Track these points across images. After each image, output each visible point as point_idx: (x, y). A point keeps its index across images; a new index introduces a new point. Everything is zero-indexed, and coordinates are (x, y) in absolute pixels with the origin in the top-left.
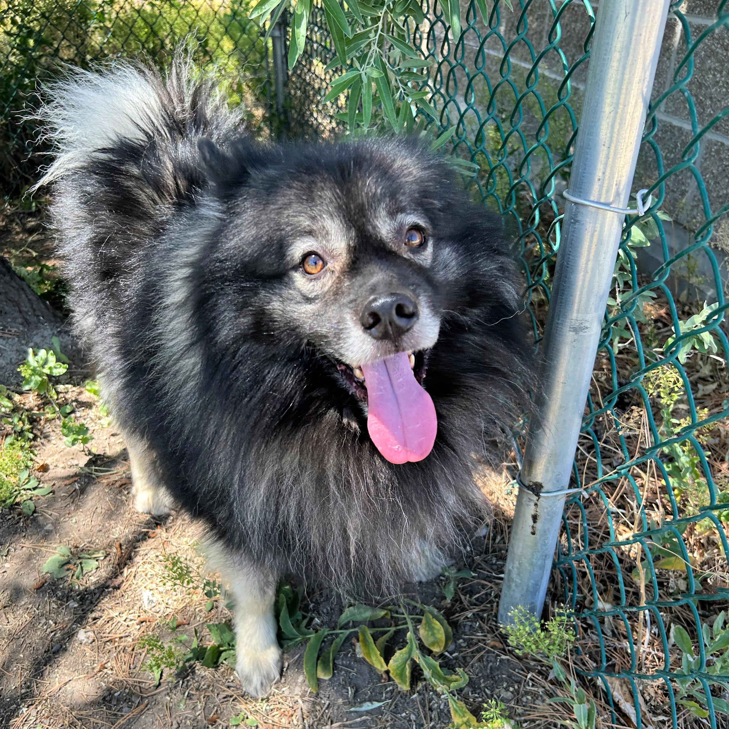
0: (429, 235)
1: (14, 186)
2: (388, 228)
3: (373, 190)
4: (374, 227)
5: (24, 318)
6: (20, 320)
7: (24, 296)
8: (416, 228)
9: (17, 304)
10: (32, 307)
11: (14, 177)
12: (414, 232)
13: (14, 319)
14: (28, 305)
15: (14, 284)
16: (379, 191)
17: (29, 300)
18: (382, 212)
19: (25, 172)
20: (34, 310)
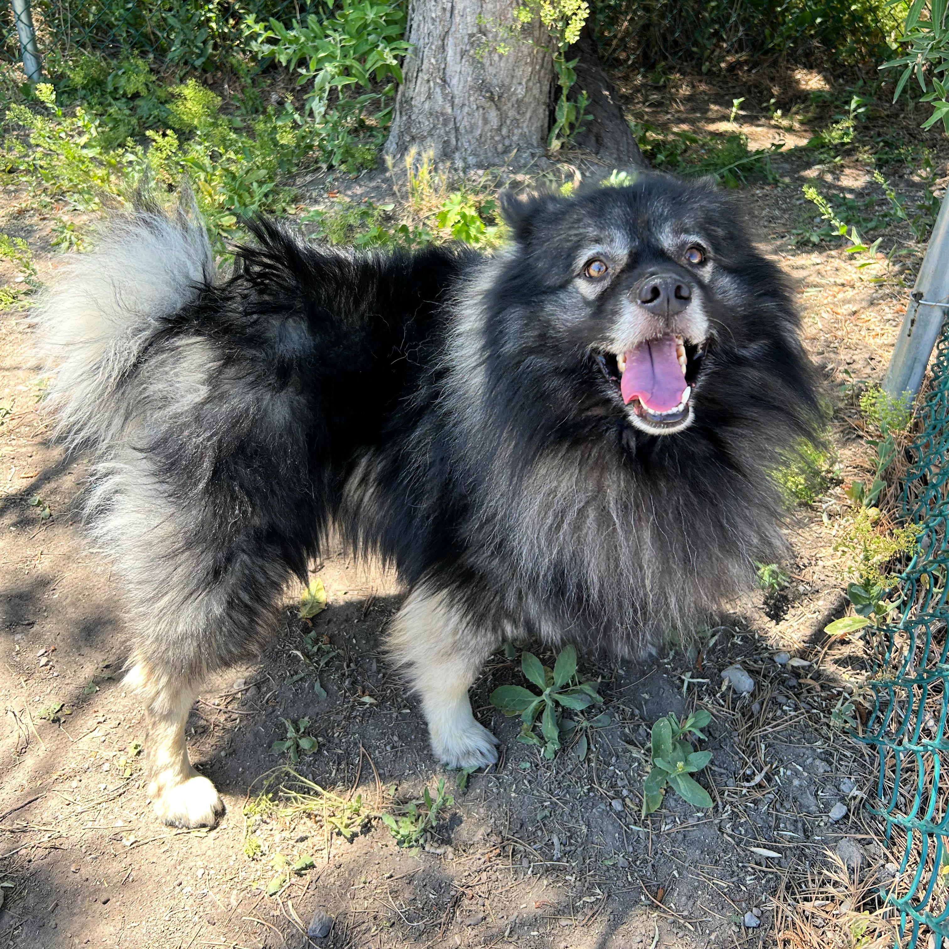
0: (710, 258)
1: (653, 61)
2: (670, 242)
3: (660, 210)
4: (658, 240)
5: (618, 155)
6: (615, 156)
7: (625, 138)
8: (697, 247)
9: (618, 143)
10: (628, 149)
11: (656, 53)
12: (694, 250)
13: (611, 154)
14: (626, 147)
15: (621, 128)
16: (666, 211)
17: (628, 143)
18: (667, 229)
19: (666, 50)
20: (629, 152)
